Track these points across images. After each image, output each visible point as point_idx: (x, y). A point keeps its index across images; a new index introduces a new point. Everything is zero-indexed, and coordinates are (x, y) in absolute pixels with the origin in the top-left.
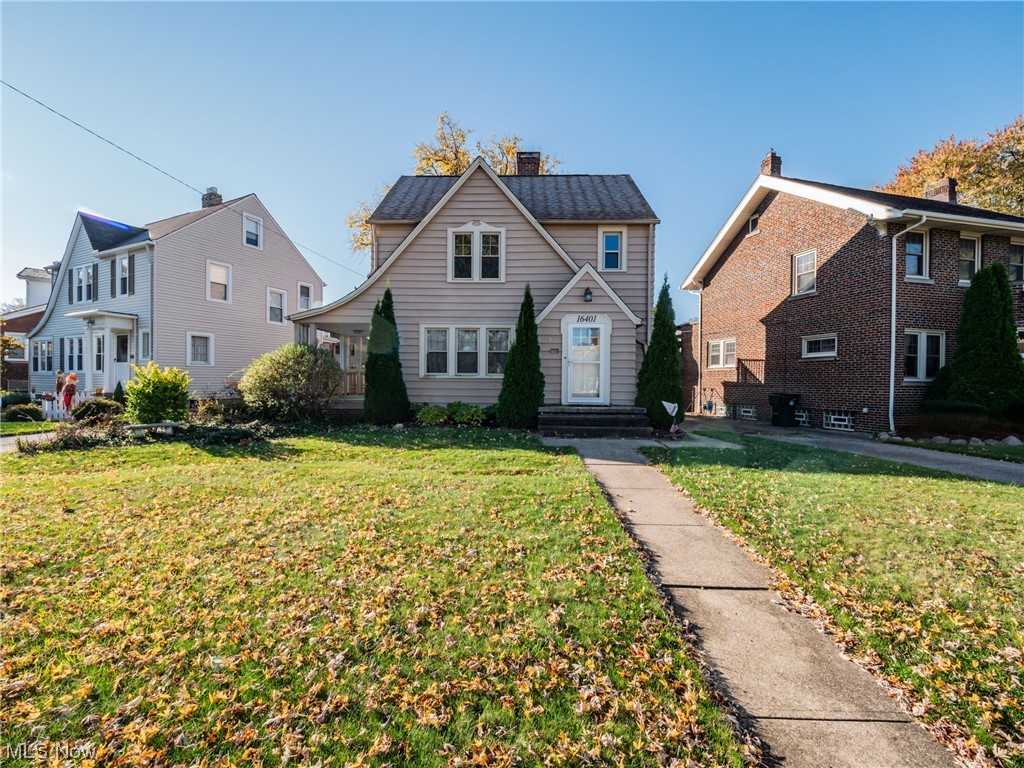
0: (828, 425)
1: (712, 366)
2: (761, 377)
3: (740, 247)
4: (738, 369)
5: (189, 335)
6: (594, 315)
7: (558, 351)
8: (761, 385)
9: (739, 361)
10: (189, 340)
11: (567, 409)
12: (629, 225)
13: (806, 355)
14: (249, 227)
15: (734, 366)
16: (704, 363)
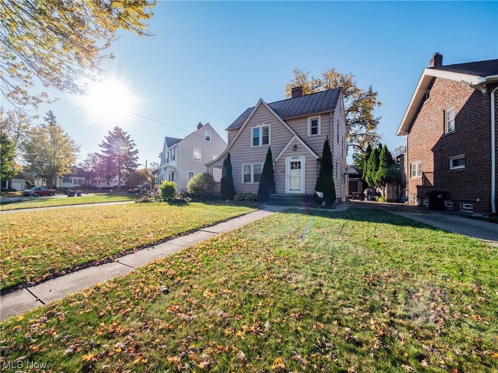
0: (462, 209)
1: (413, 177)
2: (432, 182)
3: (422, 109)
4: (422, 178)
5: (188, 172)
6: (298, 156)
7: (284, 172)
8: (432, 187)
9: (423, 173)
10: (188, 174)
11: (280, 195)
12: (321, 114)
13: (452, 168)
14: (207, 134)
15: (421, 176)
16: (409, 176)
